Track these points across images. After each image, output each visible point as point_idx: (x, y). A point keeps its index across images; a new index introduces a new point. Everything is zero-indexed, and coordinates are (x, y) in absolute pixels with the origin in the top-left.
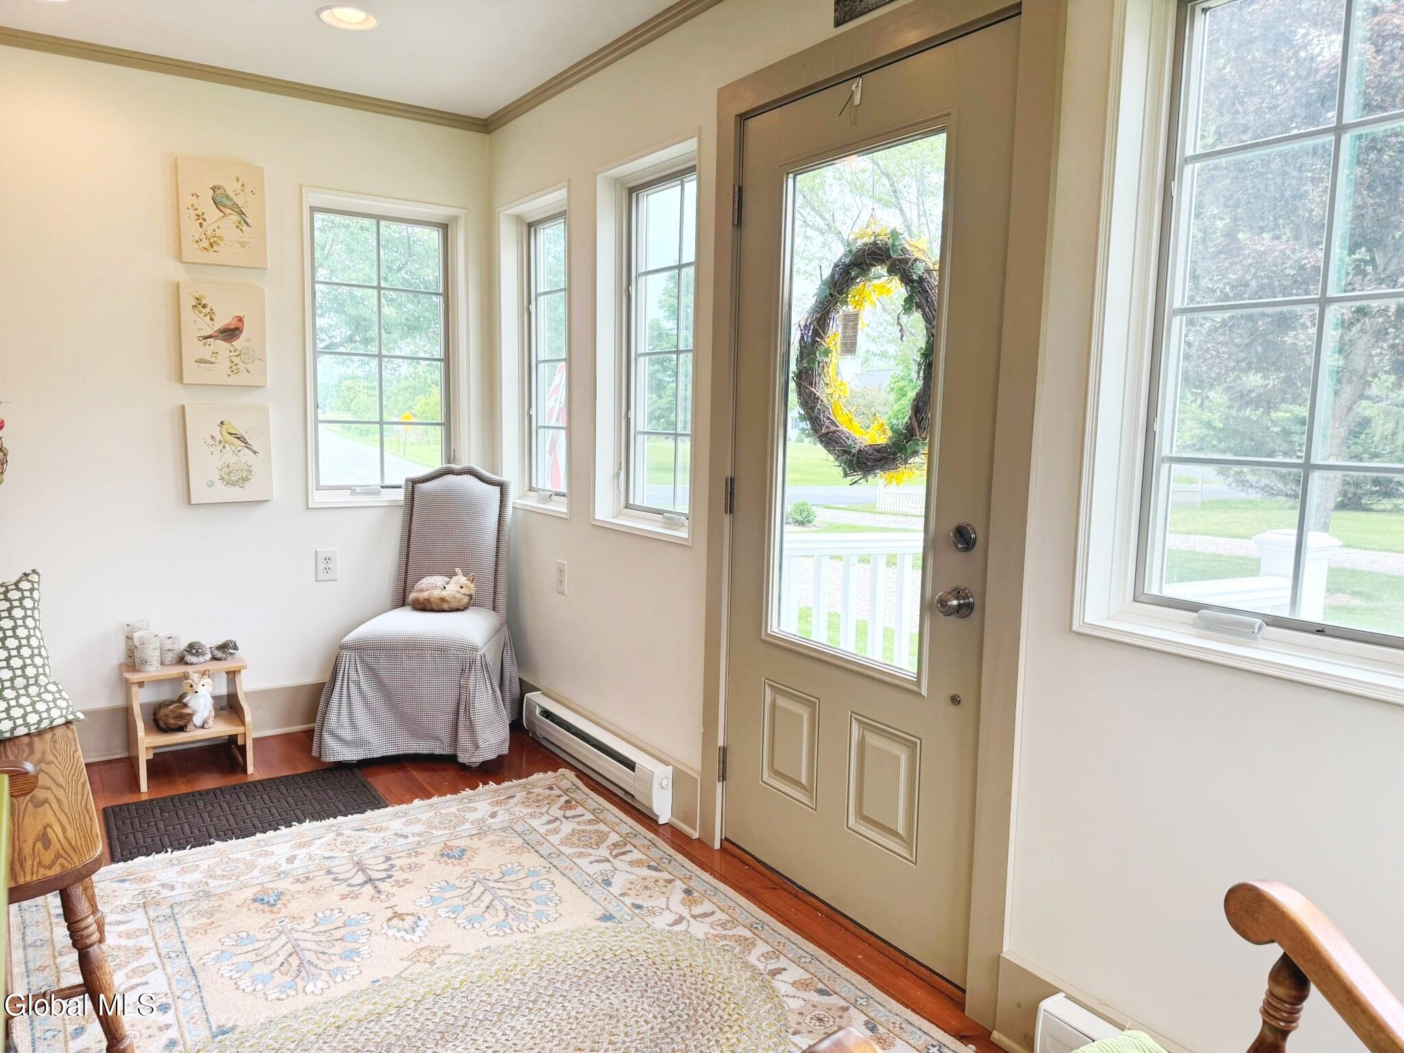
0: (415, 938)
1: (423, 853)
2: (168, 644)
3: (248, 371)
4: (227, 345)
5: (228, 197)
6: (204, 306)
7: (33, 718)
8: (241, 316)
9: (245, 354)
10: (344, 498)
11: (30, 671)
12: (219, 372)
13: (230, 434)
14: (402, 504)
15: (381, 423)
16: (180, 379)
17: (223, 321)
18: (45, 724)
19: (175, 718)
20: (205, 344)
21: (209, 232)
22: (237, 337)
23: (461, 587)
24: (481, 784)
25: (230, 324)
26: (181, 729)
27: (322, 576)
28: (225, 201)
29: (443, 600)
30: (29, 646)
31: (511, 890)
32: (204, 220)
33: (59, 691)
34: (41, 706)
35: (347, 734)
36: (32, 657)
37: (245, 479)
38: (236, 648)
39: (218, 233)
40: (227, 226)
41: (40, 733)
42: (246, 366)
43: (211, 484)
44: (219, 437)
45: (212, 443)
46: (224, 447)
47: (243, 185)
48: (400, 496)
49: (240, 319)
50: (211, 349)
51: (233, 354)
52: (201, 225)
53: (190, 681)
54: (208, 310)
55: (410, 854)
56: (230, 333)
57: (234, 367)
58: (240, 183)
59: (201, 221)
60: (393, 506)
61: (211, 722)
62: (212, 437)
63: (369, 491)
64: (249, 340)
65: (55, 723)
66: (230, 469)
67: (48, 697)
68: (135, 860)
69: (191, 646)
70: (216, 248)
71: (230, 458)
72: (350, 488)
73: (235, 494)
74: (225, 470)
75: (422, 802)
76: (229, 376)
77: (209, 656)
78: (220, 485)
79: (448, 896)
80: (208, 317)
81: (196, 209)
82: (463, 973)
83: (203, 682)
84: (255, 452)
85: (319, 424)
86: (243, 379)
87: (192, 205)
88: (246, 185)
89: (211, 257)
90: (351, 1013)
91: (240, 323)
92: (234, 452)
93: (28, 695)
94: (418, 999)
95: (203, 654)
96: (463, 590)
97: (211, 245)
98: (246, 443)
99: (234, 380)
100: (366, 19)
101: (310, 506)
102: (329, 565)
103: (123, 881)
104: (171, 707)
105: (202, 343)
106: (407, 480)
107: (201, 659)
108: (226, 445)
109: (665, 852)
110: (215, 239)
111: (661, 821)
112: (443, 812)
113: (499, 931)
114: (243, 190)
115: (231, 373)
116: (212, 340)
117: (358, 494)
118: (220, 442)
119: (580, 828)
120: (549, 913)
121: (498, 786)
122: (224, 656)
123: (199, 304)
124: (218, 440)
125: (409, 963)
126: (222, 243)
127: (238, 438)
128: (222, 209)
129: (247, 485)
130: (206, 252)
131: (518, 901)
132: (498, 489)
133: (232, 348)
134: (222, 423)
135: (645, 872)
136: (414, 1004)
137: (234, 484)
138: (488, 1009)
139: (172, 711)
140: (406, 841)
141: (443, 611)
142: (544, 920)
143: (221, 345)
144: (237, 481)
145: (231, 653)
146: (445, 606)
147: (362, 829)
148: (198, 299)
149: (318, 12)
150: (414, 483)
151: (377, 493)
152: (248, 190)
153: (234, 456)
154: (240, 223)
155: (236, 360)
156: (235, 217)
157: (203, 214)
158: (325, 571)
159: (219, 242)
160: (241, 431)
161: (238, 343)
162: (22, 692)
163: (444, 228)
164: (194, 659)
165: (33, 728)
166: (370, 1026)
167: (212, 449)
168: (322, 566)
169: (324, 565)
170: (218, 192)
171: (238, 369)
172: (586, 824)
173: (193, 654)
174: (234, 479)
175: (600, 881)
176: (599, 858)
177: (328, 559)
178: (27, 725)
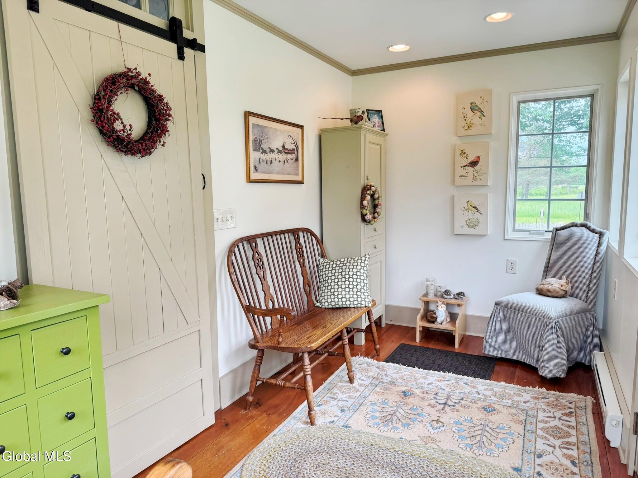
0: (432, 432)
1: (477, 403)
2: (439, 289)
3: (480, 179)
4: (472, 169)
5: (477, 106)
6: (464, 154)
7: (356, 303)
8: (479, 156)
9: (479, 172)
10: (526, 236)
11: (359, 287)
12: (468, 181)
13: (471, 206)
14: (550, 240)
15: (549, 200)
16: (454, 184)
17: (471, 158)
18: (359, 305)
19: (430, 317)
20: (464, 169)
21: (469, 122)
22: (477, 165)
23: (562, 286)
24: (537, 387)
25: (474, 159)
26: (433, 322)
27: (509, 271)
28: (475, 108)
29: (549, 291)
30: (360, 278)
31: (491, 435)
32: (467, 117)
33: (368, 296)
34: (359, 299)
35: (493, 343)
36: (360, 282)
37: (476, 225)
38: (464, 295)
39: (472, 122)
40: (475, 119)
41: (357, 308)
42: (479, 177)
43: (462, 227)
44: (466, 207)
45: (464, 210)
46: (468, 212)
47: (483, 100)
48: (549, 236)
49: (478, 157)
50: (465, 171)
51: (475, 172)
52: (465, 120)
53: (437, 304)
54: (466, 155)
55: (472, 401)
56: (474, 164)
57: (475, 178)
58: (482, 99)
59: (465, 118)
60: (546, 241)
61: (445, 323)
62: (464, 207)
63: (538, 233)
64: (481, 166)
65: (362, 306)
66: (470, 221)
67: (363, 297)
68: (389, 363)
69: (446, 291)
70: (470, 128)
71: (470, 216)
72: (529, 231)
73: (472, 231)
74: (468, 221)
75: (505, 384)
76: (472, 181)
77: (452, 296)
78: (466, 227)
79: (464, 424)
80: (466, 158)
81: (464, 114)
82: (430, 453)
83: (442, 306)
84: (481, 214)
85: (517, 201)
86: (478, 182)
87: (462, 113)
88: (484, 99)
89: (468, 133)
90: (381, 443)
91: (478, 159)
92: (472, 214)
93: (357, 295)
94: (404, 452)
95: (450, 295)
96: (563, 288)
97: (469, 128)
98: (478, 210)
99: (475, 183)
100: (507, 15)
101: (505, 239)
102: (513, 266)
103: (378, 368)
104: (430, 313)
105: (463, 169)
106: (554, 229)
107: (449, 297)
108: (469, 211)
109: (591, 460)
110: (470, 125)
111: (612, 445)
112: (506, 391)
113: (465, 447)
114: (483, 102)
115: (473, 181)
116: (466, 167)
117: (533, 234)
118: (467, 209)
119: (561, 426)
120: (494, 452)
121: (547, 391)
122: (458, 298)
123: (463, 153)
124: (466, 209)
125: (420, 439)
126: (473, 126)
127: (475, 208)
128: (474, 111)
129: (477, 228)
130: (466, 131)
131: (488, 440)
132: (598, 235)
133: (474, 170)
134: (468, 201)
135: (568, 463)
136: (401, 453)
137: (471, 227)
138: (421, 471)
139: (430, 314)
140: (477, 396)
141: (548, 296)
142: (488, 454)
143: (470, 169)
144: (473, 226)
145: (461, 297)
146: (549, 294)
147: (467, 384)
148: (462, 151)
149: (485, 19)
150: (557, 230)
151: (542, 234)
152: (485, 101)
153: (472, 216)
154: (481, 116)
155: (476, 175)
156: (479, 114)
157: (466, 115)
158: (511, 269)
159: (472, 126)
160: (476, 205)
161: (477, 168)
162: (355, 293)
163: (592, 96)
164: (446, 296)
165: (355, 306)
166: (380, 451)
167: (464, 212)
168: (509, 266)
169: (511, 266)
170: (473, 105)
171: (476, 178)
172: (566, 427)
173: (446, 294)
174: (472, 225)
175: (537, 453)
176: (551, 444)
177: (512, 263)
178: (353, 304)
